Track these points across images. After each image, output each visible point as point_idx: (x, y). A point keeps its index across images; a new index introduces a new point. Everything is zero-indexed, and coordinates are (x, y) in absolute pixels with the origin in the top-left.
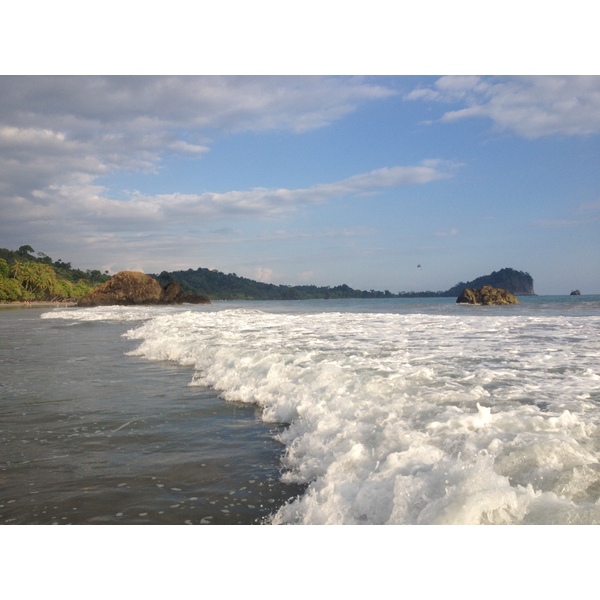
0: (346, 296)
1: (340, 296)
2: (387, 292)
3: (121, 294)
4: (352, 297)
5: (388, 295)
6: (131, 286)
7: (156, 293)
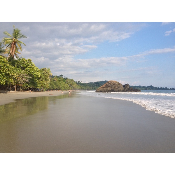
0: (152, 89)
1: (150, 89)
2: (166, 88)
3: (110, 88)
4: (154, 89)
5: (166, 89)
6: (113, 85)
7: (121, 88)
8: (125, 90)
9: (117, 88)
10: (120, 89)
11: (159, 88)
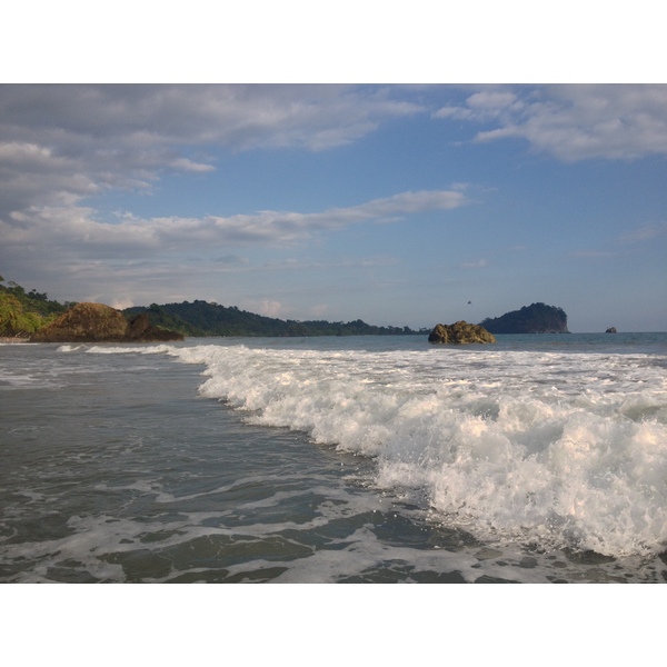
0: (361, 333)
1: (355, 333)
2: (406, 328)
3: (80, 329)
4: (367, 334)
5: (407, 331)
6: (92, 320)
7: (121, 328)
8: (133, 335)
9: (105, 329)
10: (114, 331)
11: (382, 328)
